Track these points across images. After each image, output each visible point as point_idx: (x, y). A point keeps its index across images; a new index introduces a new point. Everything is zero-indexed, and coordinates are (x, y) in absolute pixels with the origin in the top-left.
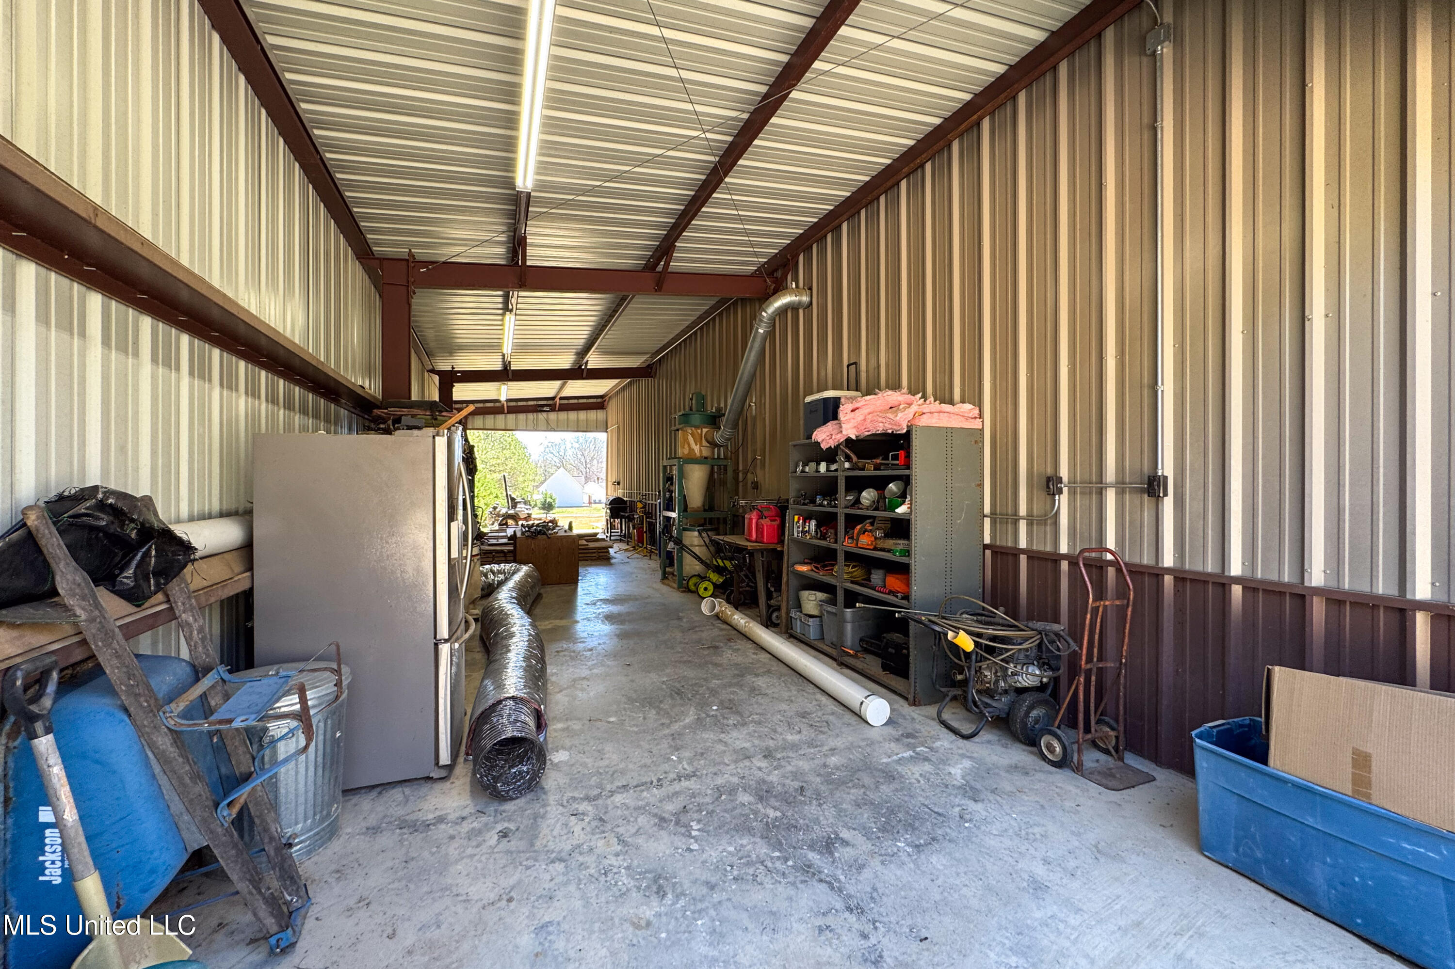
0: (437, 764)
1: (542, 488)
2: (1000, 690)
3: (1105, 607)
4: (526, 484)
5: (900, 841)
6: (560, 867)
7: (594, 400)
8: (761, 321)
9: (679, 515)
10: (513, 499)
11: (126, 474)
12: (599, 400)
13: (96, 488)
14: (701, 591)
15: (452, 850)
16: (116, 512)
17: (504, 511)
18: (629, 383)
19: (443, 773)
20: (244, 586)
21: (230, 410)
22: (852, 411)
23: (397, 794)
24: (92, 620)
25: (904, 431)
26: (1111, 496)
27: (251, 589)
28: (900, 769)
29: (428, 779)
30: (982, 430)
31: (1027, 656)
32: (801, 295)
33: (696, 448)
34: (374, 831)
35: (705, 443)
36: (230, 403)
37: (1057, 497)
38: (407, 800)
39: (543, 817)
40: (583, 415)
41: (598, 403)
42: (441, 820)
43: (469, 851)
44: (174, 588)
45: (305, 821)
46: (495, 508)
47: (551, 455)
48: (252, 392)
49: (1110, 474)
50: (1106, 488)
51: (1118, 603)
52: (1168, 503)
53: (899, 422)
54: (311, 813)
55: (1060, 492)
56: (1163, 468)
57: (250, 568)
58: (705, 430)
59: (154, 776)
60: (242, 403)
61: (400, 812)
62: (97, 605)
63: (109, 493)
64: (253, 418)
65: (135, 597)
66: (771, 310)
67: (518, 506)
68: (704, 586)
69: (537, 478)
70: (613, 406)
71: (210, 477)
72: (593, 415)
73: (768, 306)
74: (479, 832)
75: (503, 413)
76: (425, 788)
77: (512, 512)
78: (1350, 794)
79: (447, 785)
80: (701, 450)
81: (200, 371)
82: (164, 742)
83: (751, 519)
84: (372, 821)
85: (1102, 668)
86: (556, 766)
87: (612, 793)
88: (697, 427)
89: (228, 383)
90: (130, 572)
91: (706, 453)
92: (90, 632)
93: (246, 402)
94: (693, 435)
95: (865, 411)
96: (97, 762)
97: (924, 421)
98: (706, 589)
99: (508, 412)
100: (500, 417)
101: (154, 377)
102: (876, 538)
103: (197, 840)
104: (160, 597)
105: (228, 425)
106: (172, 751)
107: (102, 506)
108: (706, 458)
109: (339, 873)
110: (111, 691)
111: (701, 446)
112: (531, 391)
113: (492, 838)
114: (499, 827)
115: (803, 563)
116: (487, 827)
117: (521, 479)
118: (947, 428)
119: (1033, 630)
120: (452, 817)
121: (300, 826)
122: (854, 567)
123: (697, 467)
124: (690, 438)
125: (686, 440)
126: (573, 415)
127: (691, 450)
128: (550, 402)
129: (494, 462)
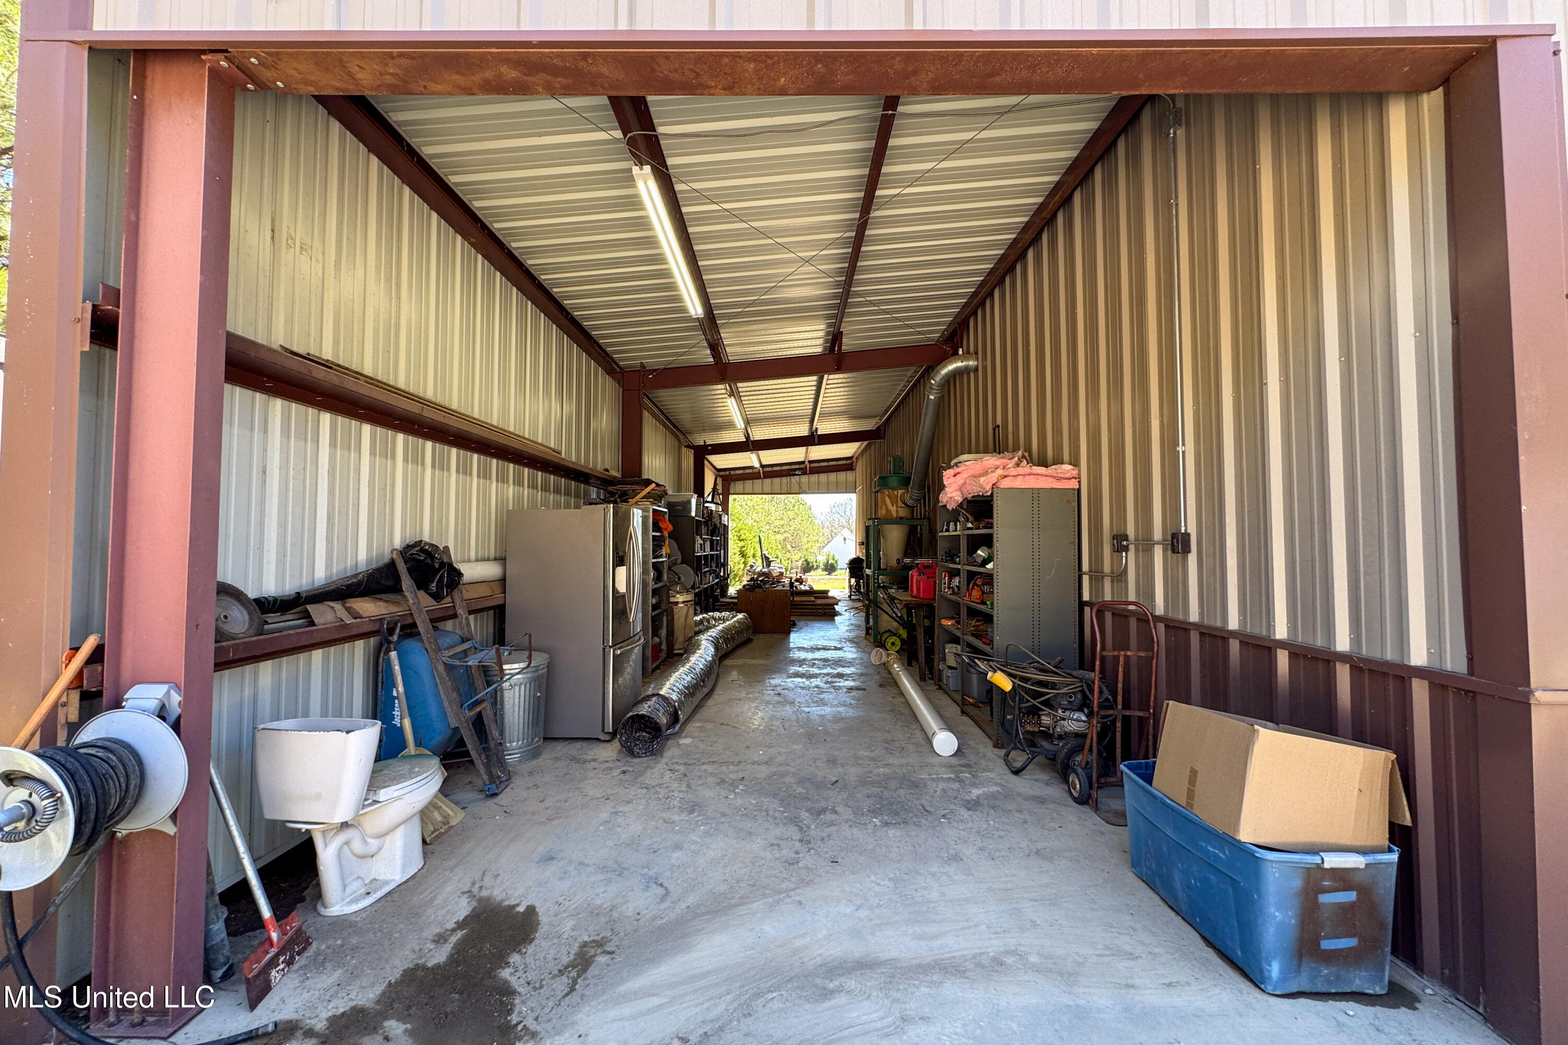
0: (603, 730)
1: (825, 550)
2: (1056, 735)
3: (1127, 658)
4: (810, 545)
5: (876, 818)
6: (644, 791)
7: (844, 462)
8: (931, 388)
9: (874, 573)
10: (767, 558)
11: (442, 535)
12: (848, 462)
13: (421, 541)
14: (889, 645)
15: (591, 774)
16: (429, 555)
17: (758, 569)
18: (867, 445)
19: (607, 738)
20: (501, 602)
21: (502, 496)
22: (955, 476)
23: (578, 745)
24: (414, 604)
25: (989, 493)
26: (1158, 552)
27: (504, 604)
28: (929, 783)
29: (598, 739)
30: (1079, 490)
31: (1070, 702)
32: (968, 360)
33: (893, 509)
34: (557, 759)
35: (900, 504)
36: (503, 491)
37: (1124, 554)
38: (582, 748)
39: (652, 768)
40: (832, 476)
41: (846, 465)
42: (594, 760)
43: (600, 776)
44: (456, 593)
45: (518, 741)
46: (752, 566)
47: (838, 516)
48: (518, 482)
49: (1158, 535)
50: (1153, 545)
51: (1142, 654)
52: (1192, 558)
53: (985, 485)
54: (521, 738)
55: (1126, 549)
56: (1186, 526)
57: (504, 592)
58: (900, 492)
59: (437, 685)
60: (511, 490)
61: (575, 753)
62: (417, 597)
63: (426, 544)
64: (518, 499)
65: (437, 597)
66: (938, 378)
67: (772, 564)
68: (892, 641)
69: (820, 540)
70: (860, 467)
71: (489, 537)
72: (842, 476)
73: (936, 374)
74: (612, 769)
75: (759, 478)
76: (595, 745)
77: (766, 570)
78: (1184, 805)
79: (608, 745)
80: (897, 511)
81: (484, 474)
82: (441, 668)
83: (912, 576)
84: (558, 755)
85: (1130, 716)
86: (679, 745)
87: (703, 764)
88: (894, 489)
89: (502, 478)
90: (434, 584)
91: (903, 513)
92: (414, 609)
93: (514, 490)
94: (889, 496)
95: (965, 475)
96: (415, 672)
97: (1005, 484)
98: (893, 644)
99: (765, 477)
100: (758, 482)
101: (457, 482)
102: (983, 593)
103: (454, 723)
104: (449, 599)
105: (501, 504)
106: (444, 674)
107: (423, 550)
108: (901, 518)
109: (531, 773)
110: (422, 641)
111: (897, 507)
112: (785, 457)
113: (616, 773)
114: (624, 769)
115: (949, 618)
116: (617, 767)
117: (805, 540)
118: (1033, 489)
119: (1075, 678)
120: (600, 760)
121: (515, 744)
122: (978, 621)
123: (894, 527)
124: (887, 500)
125: (884, 502)
126: (823, 477)
127: (888, 511)
128: (802, 466)
129: (777, 523)
